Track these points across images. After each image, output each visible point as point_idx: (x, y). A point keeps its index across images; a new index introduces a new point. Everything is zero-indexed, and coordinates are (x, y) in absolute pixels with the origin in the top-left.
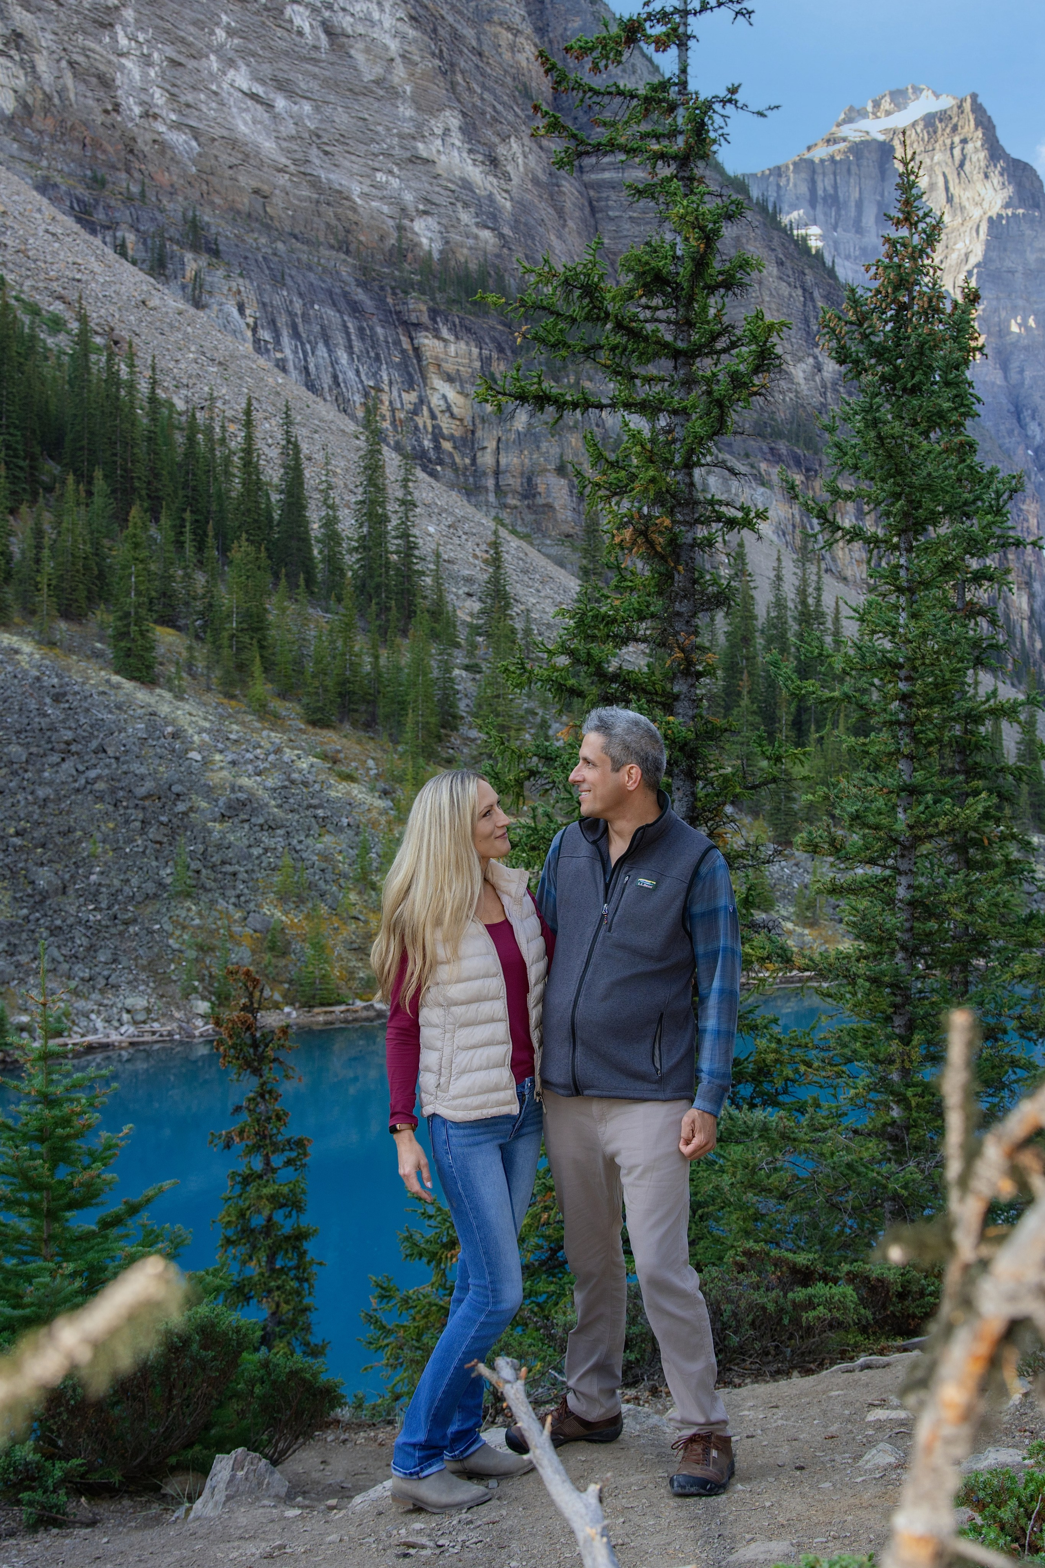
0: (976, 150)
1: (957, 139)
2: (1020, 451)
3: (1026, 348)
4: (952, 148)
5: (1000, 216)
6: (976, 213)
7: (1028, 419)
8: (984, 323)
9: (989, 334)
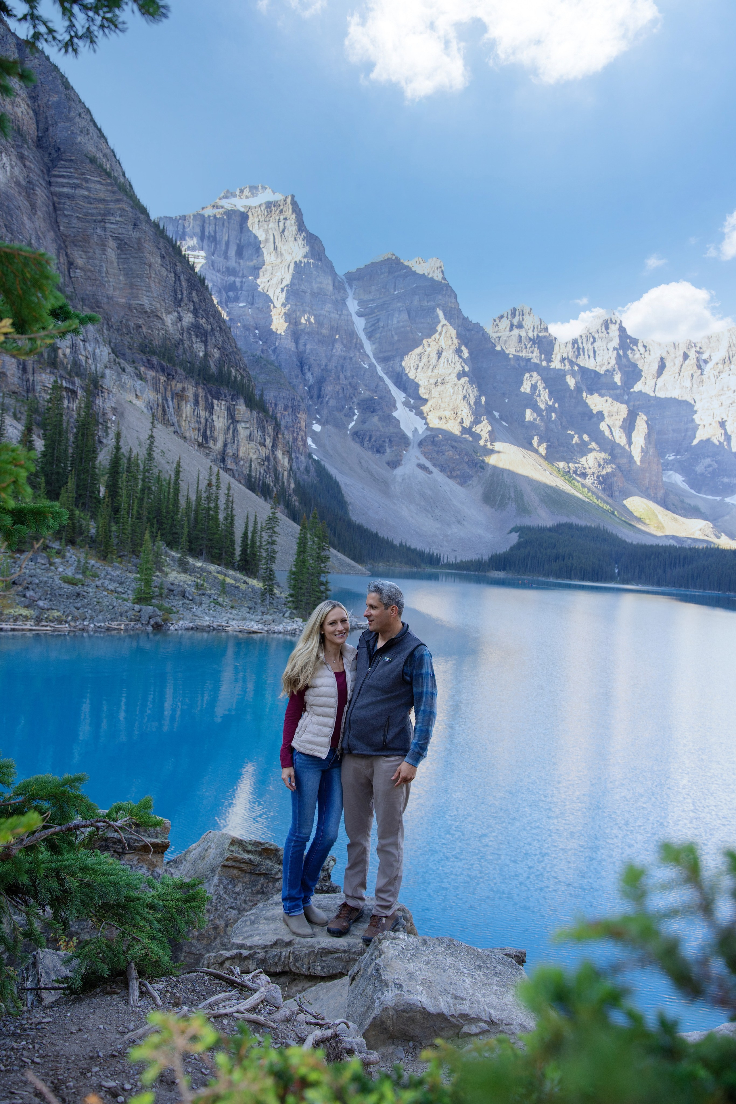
0: (292, 225)
1: (282, 218)
2: (301, 386)
3: (309, 333)
4: (279, 222)
5: (301, 262)
6: (288, 258)
7: (306, 371)
8: (288, 317)
9: (290, 323)
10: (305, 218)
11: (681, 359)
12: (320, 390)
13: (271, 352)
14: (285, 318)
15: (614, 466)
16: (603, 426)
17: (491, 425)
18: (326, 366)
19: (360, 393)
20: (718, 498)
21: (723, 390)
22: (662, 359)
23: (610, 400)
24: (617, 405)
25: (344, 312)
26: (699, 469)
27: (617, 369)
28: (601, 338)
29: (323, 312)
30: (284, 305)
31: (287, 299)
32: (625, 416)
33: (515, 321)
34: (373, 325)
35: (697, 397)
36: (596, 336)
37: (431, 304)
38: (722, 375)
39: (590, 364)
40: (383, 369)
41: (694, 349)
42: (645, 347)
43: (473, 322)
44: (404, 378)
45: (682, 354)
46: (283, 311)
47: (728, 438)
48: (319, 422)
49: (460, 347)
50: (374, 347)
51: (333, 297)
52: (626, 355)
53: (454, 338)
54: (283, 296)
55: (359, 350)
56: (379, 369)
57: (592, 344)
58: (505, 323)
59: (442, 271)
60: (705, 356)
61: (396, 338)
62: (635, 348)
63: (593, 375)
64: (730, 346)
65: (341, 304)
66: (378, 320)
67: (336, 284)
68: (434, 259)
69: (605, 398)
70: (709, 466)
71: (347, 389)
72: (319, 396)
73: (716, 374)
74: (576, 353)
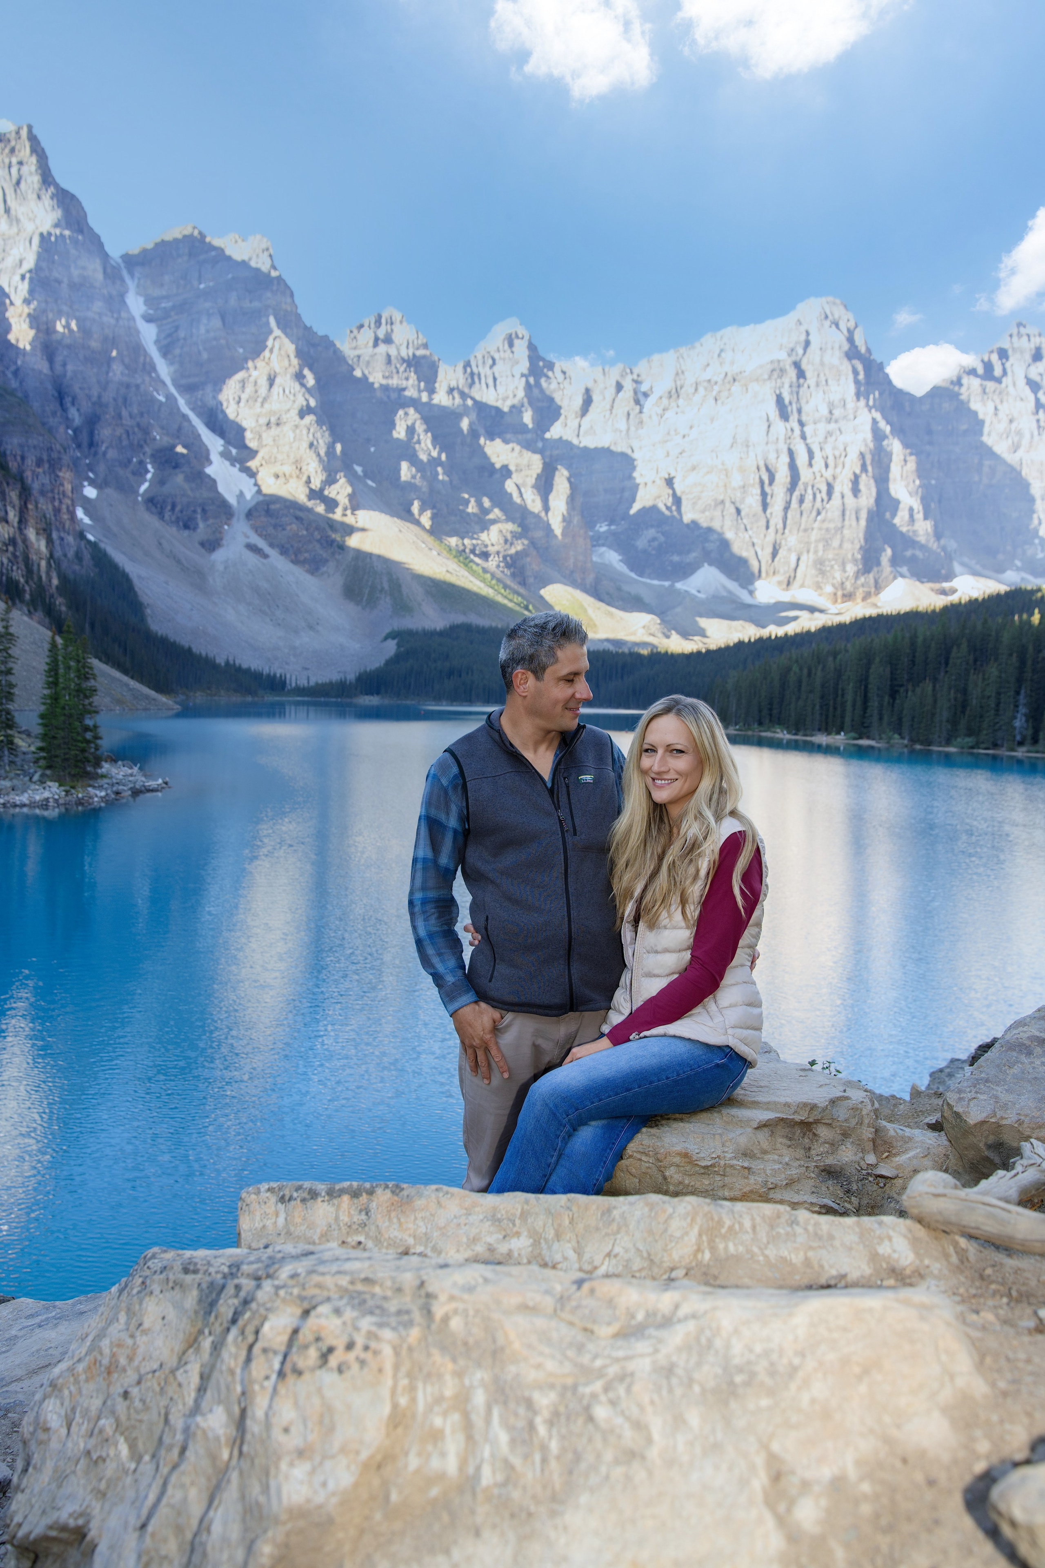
0: (31, 173)
1: (14, 160)
2: (62, 429)
3: (69, 347)
4: (10, 167)
5: (50, 234)
6: (29, 227)
7: (69, 405)
8: (34, 320)
9: (38, 330)
10: (53, 164)
11: (613, 390)
12: (91, 434)
13: (10, 375)
14: (31, 322)
15: (526, 542)
16: (510, 486)
17: (352, 485)
18: (99, 397)
19: (155, 439)
20: (667, 584)
21: (669, 434)
22: (587, 391)
23: (518, 448)
24: (528, 455)
25: (124, 315)
26: (641, 543)
27: (526, 404)
28: (504, 359)
29: (90, 314)
30: (27, 302)
31: (31, 291)
32: (539, 471)
33: (381, 333)
34: (170, 335)
35: (635, 444)
36: (496, 356)
37: (256, 304)
38: (668, 414)
39: (488, 396)
40: (188, 403)
41: (629, 378)
42: (564, 373)
43: (321, 333)
44: (220, 416)
45: (614, 384)
46: (26, 310)
47: (677, 501)
48: (92, 483)
49: (301, 371)
50: (172, 369)
51: (105, 292)
52: (538, 384)
53: (292, 356)
54: (24, 287)
55: (149, 374)
56: (182, 402)
57: (491, 367)
58: (366, 336)
59: (271, 256)
60: (644, 388)
61: (205, 356)
62: (550, 374)
63: (493, 413)
64: (677, 374)
65: (117, 303)
66: (177, 328)
67: (109, 270)
68: (258, 237)
69: (511, 445)
70: (654, 539)
71: (134, 433)
72: (91, 444)
73: (660, 411)
74: (469, 380)
